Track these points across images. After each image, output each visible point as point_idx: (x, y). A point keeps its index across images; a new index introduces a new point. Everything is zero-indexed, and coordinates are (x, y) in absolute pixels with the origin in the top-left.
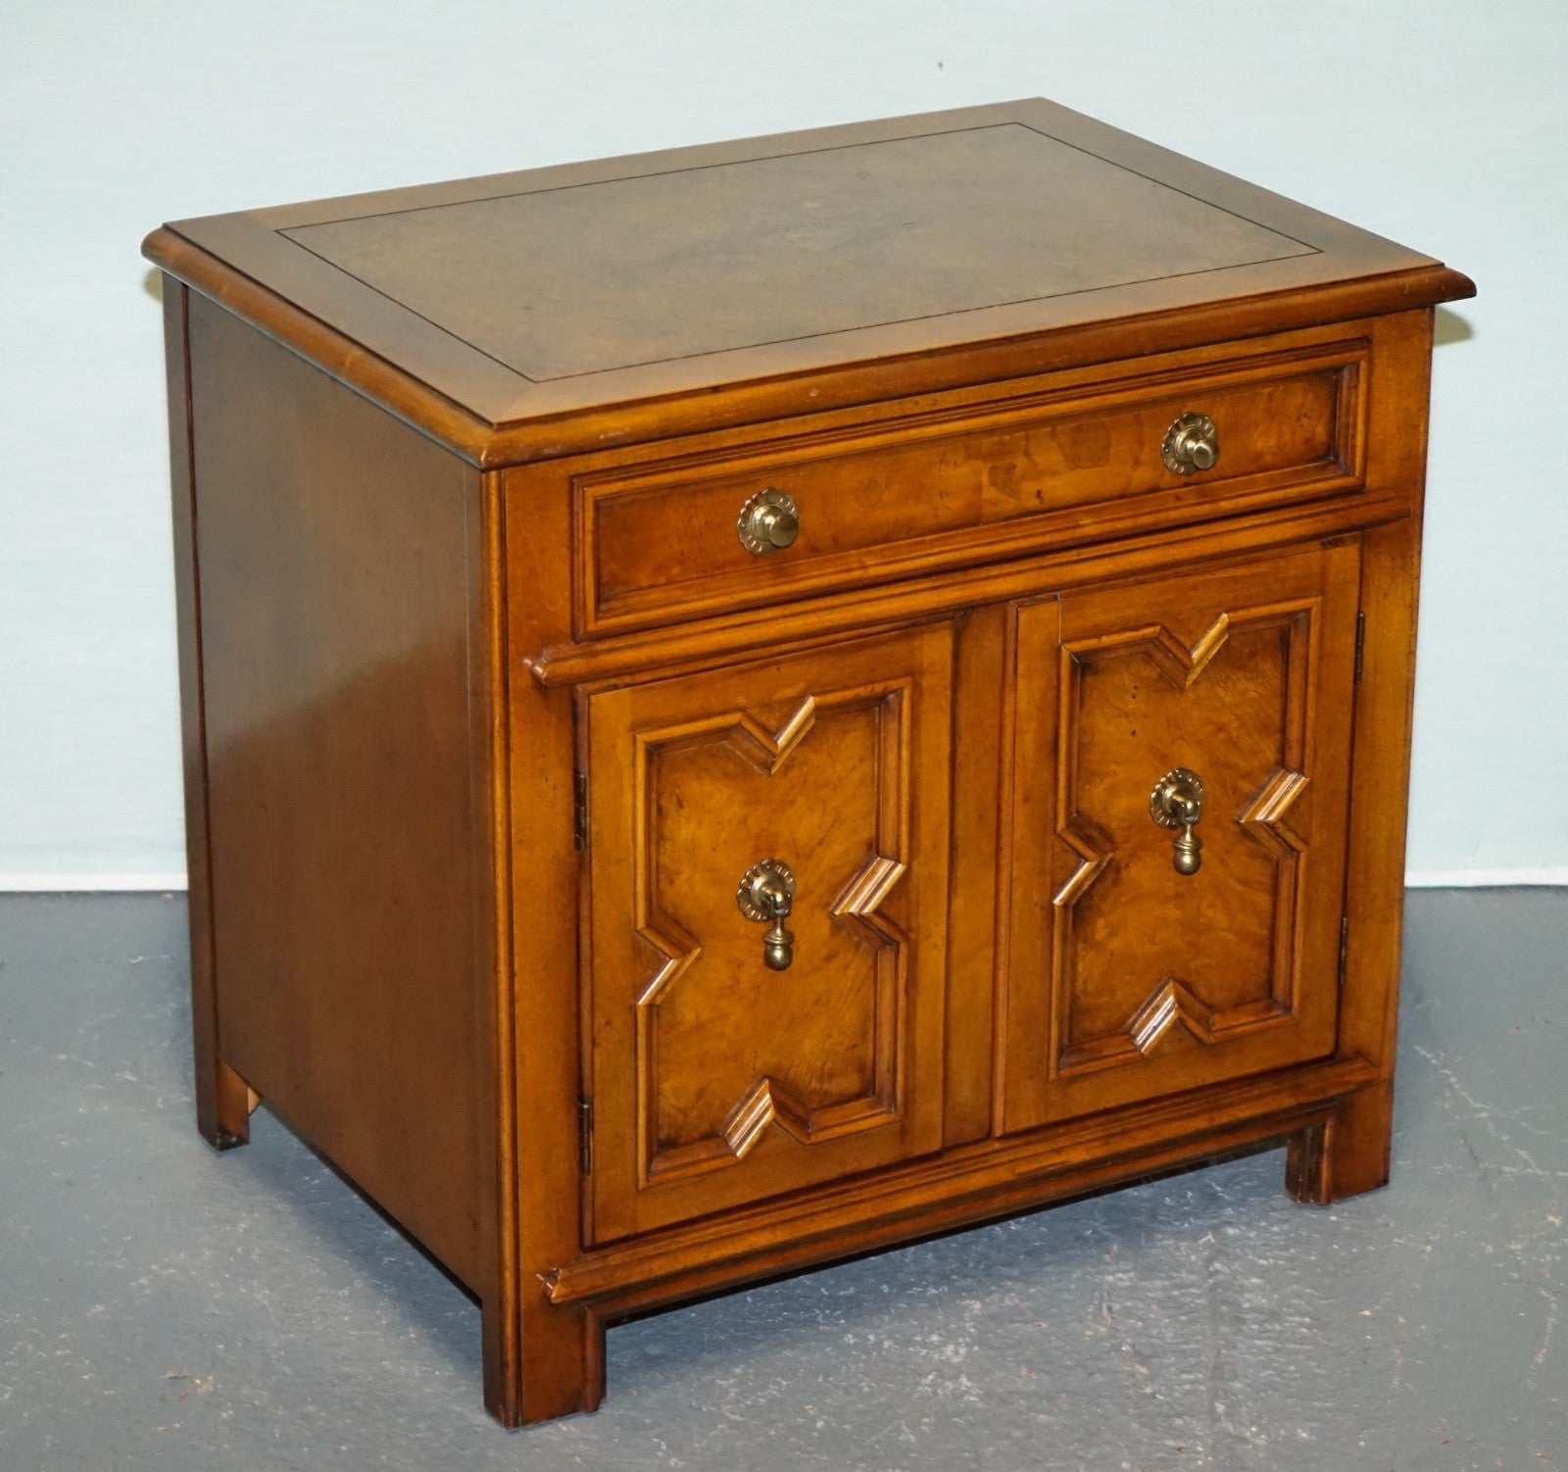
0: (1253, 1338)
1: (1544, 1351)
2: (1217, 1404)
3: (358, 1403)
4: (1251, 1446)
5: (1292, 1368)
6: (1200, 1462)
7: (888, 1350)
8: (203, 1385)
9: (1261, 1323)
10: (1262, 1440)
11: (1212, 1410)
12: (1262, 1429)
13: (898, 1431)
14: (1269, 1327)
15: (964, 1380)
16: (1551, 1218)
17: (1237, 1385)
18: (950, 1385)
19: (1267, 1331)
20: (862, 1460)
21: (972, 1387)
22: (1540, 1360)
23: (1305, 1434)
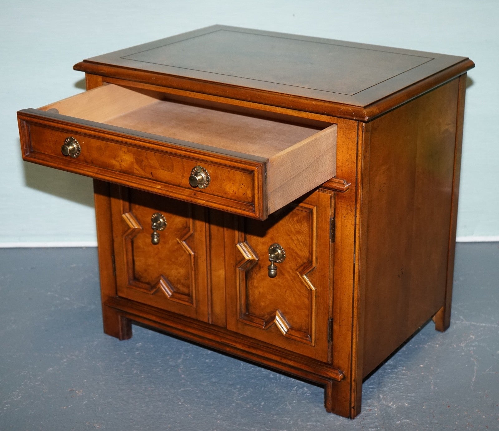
0: (390, 374)
1: (475, 377)
2: (380, 395)
3: (125, 398)
4: (391, 409)
5: (401, 383)
6: (377, 414)
7: (283, 379)
8: (79, 393)
9: (391, 369)
10: (394, 407)
11: (379, 397)
12: (394, 403)
13: (286, 405)
14: (393, 370)
15: (305, 389)
16: (471, 336)
17: (386, 389)
18: (301, 390)
19: (393, 372)
20: (275, 415)
21: (308, 391)
22: (474, 380)
23: (407, 405)
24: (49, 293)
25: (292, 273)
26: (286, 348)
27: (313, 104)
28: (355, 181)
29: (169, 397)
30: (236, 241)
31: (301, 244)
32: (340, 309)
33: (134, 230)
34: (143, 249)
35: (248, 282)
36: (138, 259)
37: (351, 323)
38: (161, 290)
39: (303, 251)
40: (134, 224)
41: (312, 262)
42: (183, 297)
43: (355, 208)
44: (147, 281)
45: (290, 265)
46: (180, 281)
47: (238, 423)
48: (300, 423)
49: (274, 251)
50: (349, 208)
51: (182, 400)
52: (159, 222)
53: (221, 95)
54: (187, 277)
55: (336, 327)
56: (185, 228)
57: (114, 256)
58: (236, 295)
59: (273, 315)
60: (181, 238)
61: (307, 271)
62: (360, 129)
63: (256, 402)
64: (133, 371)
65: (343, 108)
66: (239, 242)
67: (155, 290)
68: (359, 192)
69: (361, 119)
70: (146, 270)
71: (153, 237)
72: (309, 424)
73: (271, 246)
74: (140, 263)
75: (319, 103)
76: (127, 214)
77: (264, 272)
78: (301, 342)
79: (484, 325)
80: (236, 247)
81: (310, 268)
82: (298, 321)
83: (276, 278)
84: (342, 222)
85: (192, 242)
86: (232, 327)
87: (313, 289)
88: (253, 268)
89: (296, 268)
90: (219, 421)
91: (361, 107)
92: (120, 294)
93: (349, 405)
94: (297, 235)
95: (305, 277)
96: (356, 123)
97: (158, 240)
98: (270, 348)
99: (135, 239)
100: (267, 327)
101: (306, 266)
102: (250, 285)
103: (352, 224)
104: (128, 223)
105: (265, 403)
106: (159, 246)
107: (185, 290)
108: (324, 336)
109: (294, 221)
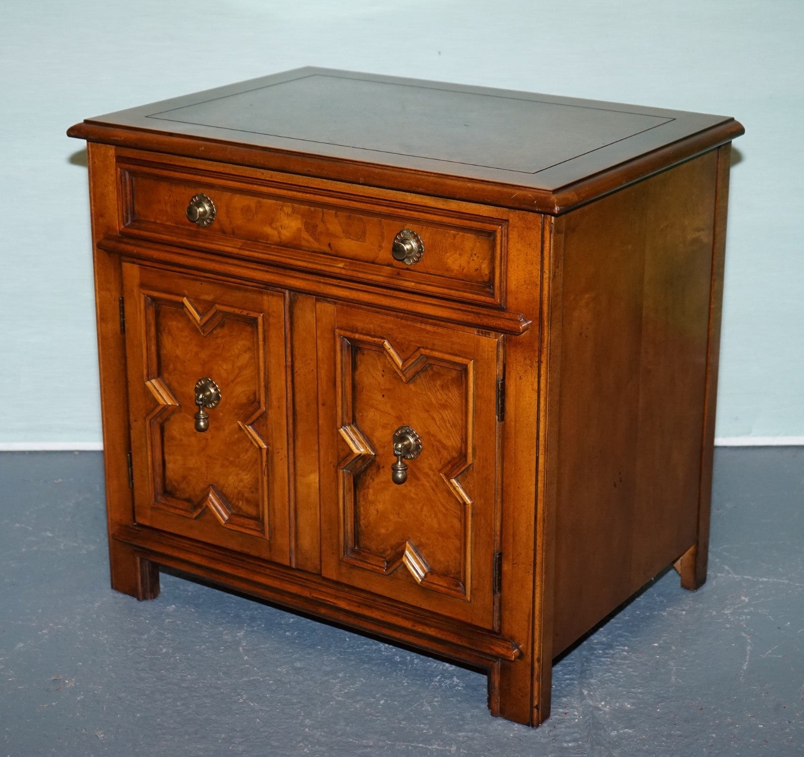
0: (601, 657)
1: (747, 663)
2: (584, 691)
3: (147, 692)
4: (602, 712)
5: (620, 672)
6: (577, 720)
7: (417, 664)
8: (70, 683)
9: (603, 650)
10: (607, 709)
11: (582, 694)
12: (607, 703)
13: (422, 705)
14: (607, 651)
15: (455, 679)
16: (743, 598)
17: (593, 681)
18: (448, 681)
19: (607, 654)
20: (403, 720)
21: (459, 682)
22: (745, 668)
23: (629, 706)
24: (17, 525)
25: (432, 476)
26: (423, 607)
27: (469, 187)
28: (538, 316)
29: (222, 690)
30: (339, 424)
31: (448, 425)
32: (514, 536)
33: (166, 408)
34: (181, 440)
35: (358, 493)
36: (171, 458)
37: (532, 560)
38: (210, 510)
39: (451, 438)
40: (165, 398)
41: (465, 456)
42: (247, 521)
43: (538, 362)
44: (187, 495)
45: (429, 463)
46: (243, 495)
47: (339, 733)
48: (446, 733)
49: (402, 438)
50: (528, 362)
51: (245, 697)
52: (208, 393)
53: (315, 174)
54: (255, 487)
55: (506, 567)
56: (253, 403)
57: (131, 454)
58: (338, 517)
59: (400, 549)
60: (244, 421)
61: (458, 471)
62: (547, 228)
63: (372, 699)
64: (161, 649)
65: (518, 193)
66: (343, 425)
67: (199, 511)
68: (545, 334)
69: (548, 210)
70: (184, 478)
71: (197, 419)
72: (460, 734)
73: (397, 431)
74: (174, 467)
75: (477, 186)
76: (153, 381)
77: (385, 475)
78: (448, 594)
79: (765, 580)
80: (339, 433)
81: (463, 466)
82: (442, 559)
83: (406, 486)
84: (516, 386)
85: (263, 425)
86: (330, 572)
87: (469, 501)
88: (366, 469)
89: (440, 466)
90: (307, 730)
91: (547, 191)
92: (140, 520)
93: (529, 702)
94: (441, 411)
95: (454, 481)
96: (540, 218)
97: (207, 425)
98: (397, 607)
99: (166, 425)
100: (391, 569)
101: (457, 463)
102: (361, 499)
103: (533, 389)
104: (155, 396)
105: (386, 701)
106: (207, 435)
107: (251, 511)
108: (487, 585)
109: (436, 386)
